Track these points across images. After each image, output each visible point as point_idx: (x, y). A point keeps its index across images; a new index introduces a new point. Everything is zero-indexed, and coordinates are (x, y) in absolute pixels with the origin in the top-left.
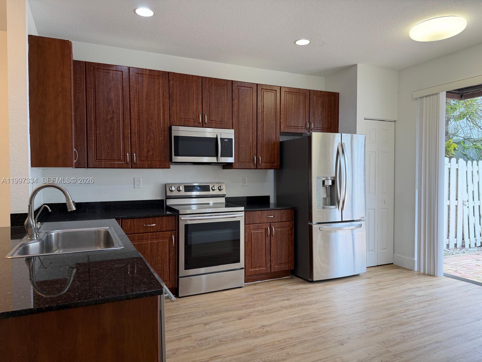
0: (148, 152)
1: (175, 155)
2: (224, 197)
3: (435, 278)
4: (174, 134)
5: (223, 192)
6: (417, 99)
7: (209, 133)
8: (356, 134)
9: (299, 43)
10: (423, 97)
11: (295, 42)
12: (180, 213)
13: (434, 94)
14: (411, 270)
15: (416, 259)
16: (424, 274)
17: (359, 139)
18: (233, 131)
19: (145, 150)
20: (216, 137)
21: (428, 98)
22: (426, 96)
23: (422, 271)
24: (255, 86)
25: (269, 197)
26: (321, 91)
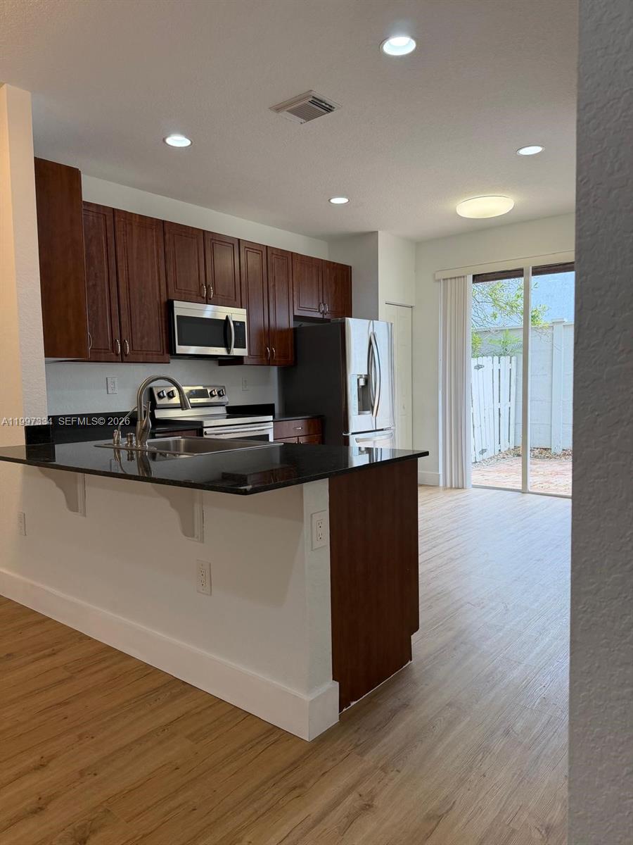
0: (142, 338)
1: (179, 344)
2: (224, 406)
3: (464, 491)
4: (177, 312)
5: (225, 399)
6: (439, 281)
7: (210, 312)
8: (378, 320)
9: (335, 201)
10: (447, 279)
11: (329, 200)
12: (205, 425)
13: (460, 277)
14: (436, 486)
15: (441, 472)
16: (451, 488)
17: (380, 328)
18: (244, 311)
19: (139, 335)
20: (225, 319)
21: (453, 280)
22: (451, 279)
23: (449, 485)
24: (265, 248)
25: (273, 405)
26: (334, 263)
